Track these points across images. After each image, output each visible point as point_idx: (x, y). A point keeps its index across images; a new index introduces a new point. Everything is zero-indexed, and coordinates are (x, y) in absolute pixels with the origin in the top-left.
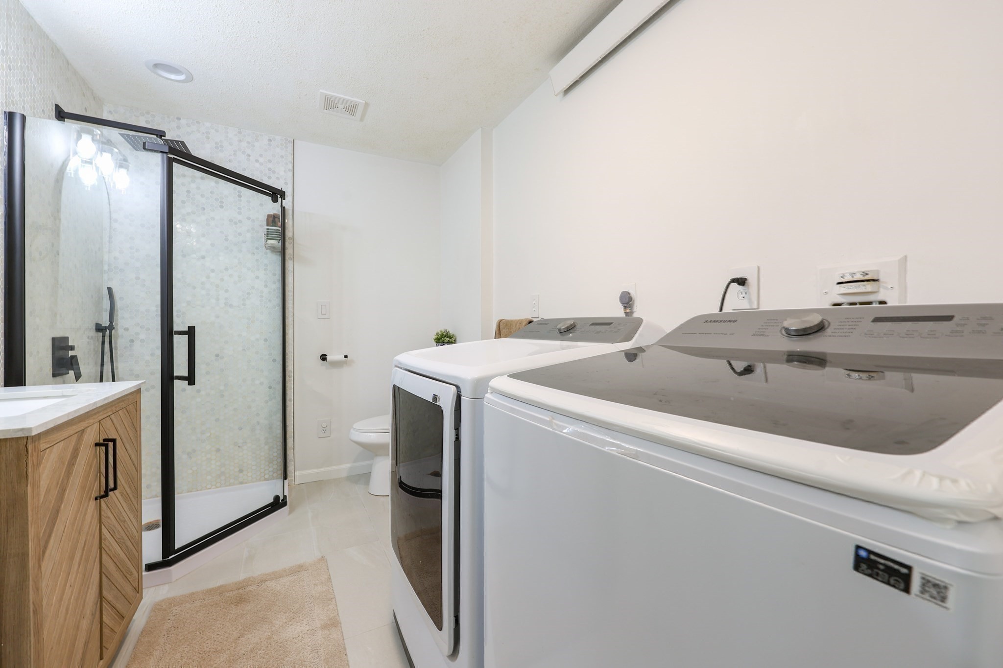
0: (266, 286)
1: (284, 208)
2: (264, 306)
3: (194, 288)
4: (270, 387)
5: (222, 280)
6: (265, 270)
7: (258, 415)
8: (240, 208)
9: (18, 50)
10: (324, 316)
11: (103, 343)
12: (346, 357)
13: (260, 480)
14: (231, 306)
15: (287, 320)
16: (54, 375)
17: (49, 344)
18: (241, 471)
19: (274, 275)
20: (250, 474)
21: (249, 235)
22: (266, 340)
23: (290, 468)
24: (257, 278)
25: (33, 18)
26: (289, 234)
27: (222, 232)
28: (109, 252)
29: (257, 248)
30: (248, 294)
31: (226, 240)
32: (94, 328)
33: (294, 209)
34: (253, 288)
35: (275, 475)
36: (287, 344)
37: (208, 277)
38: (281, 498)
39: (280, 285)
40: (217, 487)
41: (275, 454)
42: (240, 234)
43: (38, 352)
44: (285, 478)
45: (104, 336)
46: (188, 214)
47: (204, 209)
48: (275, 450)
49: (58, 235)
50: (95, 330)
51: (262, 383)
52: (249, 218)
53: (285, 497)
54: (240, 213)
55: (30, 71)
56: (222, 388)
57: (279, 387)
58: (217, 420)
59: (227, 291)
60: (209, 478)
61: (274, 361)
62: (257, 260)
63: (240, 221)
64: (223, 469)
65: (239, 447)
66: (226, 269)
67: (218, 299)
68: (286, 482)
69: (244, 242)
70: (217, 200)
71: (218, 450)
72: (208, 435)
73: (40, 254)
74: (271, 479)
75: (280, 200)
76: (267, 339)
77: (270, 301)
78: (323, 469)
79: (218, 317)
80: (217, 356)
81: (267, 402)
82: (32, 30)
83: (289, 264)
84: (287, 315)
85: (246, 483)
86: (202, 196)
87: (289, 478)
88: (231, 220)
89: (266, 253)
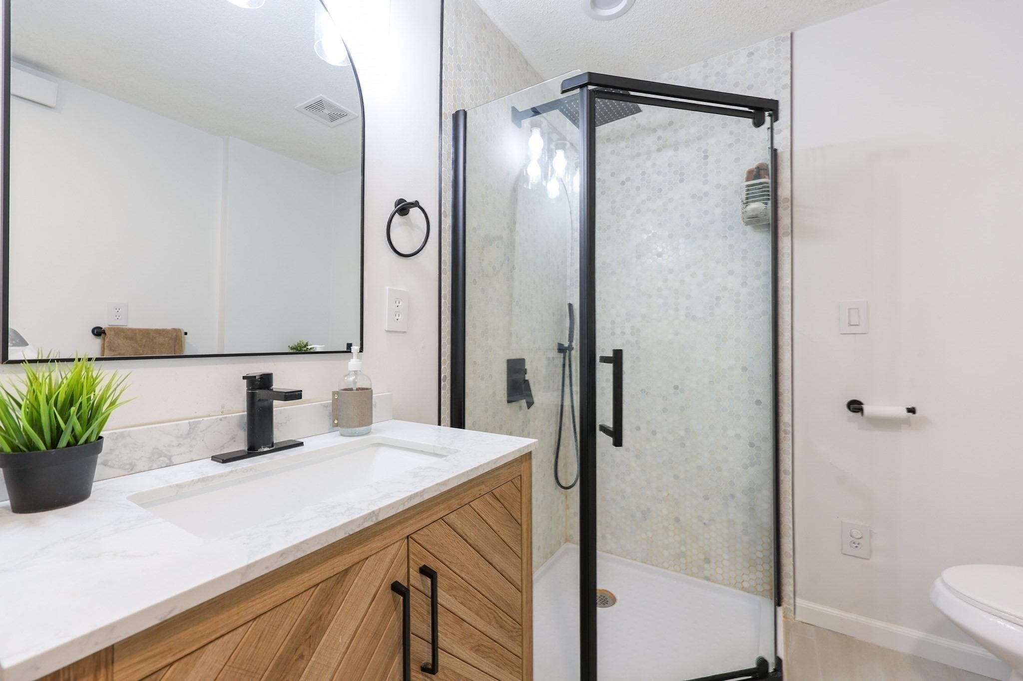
0: (744, 284)
1: (776, 150)
2: (742, 316)
3: (650, 296)
4: (752, 445)
5: (682, 282)
6: (744, 259)
7: (732, 483)
8: (705, 175)
9: (469, 48)
10: (854, 329)
11: (564, 366)
12: (912, 410)
13: (735, 586)
14: (694, 318)
15: (780, 337)
16: (509, 402)
17: (504, 367)
18: (707, 560)
19: (758, 264)
20: (720, 571)
21: (718, 211)
22: (744, 369)
23: (787, 589)
24: (731, 273)
25: (486, 15)
26: (784, 192)
27: (682, 216)
28: (571, 266)
29: (731, 228)
30: (718, 298)
31: (688, 225)
32: (556, 348)
33: (795, 149)
34: (725, 289)
35: (759, 588)
36: (781, 378)
37: (665, 281)
38: (771, 661)
39: (768, 280)
40: (675, 571)
41: (760, 555)
42: (706, 212)
43: (491, 376)
44: (778, 602)
45: (564, 358)
46: (643, 202)
47: (660, 190)
48: (760, 548)
49: (514, 248)
50: (557, 351)
51: (738, 436)
52: (718, 186)
53: (779, 661)
54: (706, 182)
55: (483, 72)
56: (682, 433)
57: (768, 447)
58: (676, 477)
59: (688, 297)
60: (666, 553)
61: (758, 402)
62: (731, 246)
63: (706, 194)
64: (683, 549)
65: (705, 524)
66: (688, 267)
67: (677, 310)
68: (780, 610)
69: (711, 223)
70: (676, 173)
71: (677, 520)
72: (665, 494)
73: (494, 269)
74: (752, 593)
75: (768, 119)
76: (745, 367)
77: (751, 307)
78: (852, 616)
79: (677, 334)
80: (676, 388)
81: (745, 467)
82: (486, 28)
83: (785, 244)
84: (780, 329)
85: (714, 582)
86: (659, 173)
87: (784, 604)
88: (694, 196)
89: (744, 233)
